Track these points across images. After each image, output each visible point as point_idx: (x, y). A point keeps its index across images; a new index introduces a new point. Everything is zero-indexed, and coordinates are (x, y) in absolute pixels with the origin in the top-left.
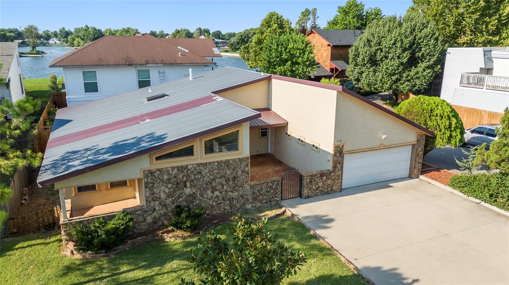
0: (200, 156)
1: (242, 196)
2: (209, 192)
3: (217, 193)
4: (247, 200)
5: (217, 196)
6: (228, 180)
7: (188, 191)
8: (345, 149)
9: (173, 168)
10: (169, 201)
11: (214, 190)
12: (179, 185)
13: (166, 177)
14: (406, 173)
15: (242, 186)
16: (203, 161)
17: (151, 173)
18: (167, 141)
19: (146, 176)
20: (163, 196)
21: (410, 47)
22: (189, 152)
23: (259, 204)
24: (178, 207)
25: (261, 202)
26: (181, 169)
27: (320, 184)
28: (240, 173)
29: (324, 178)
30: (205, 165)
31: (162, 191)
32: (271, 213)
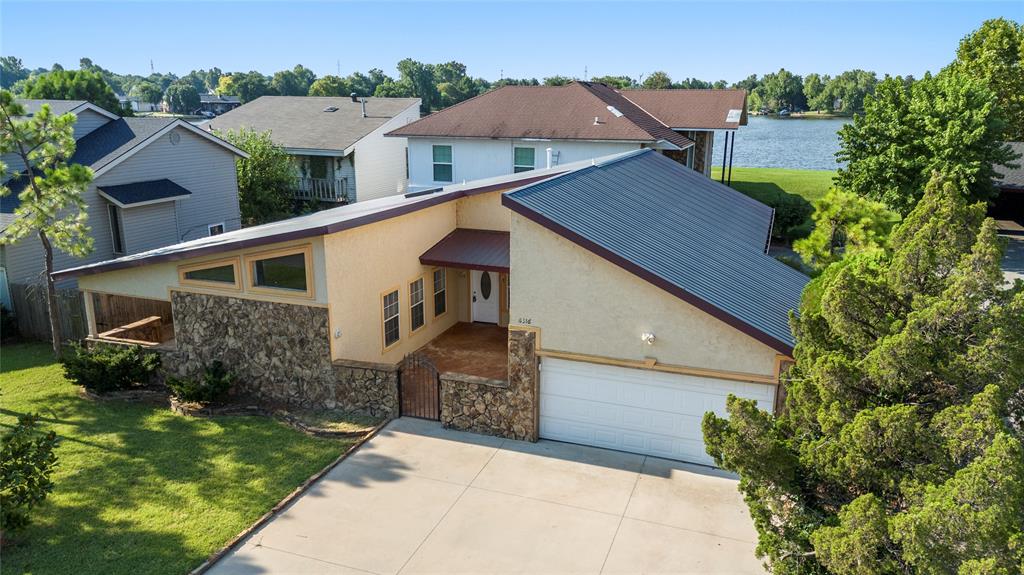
0: (244, 288)
1: (318, 381)
2: (262, 354)
3: (275, 360)
4: (327, 389)
5: (275, 367)
7: (231, 342)
8: (539, 344)
9: (209, 297)
11: (270, 352)
12: (218, 328)
13: (199, 310)
16: (251, 297)
17: (181, 297)
20: (197, 339)
22: (226, 275)
24: (219, 363)
25: (354, 403)
27: (480, 407)
28: (311, 335)
29: (488, 396)
30: (254, 303)
31: (196, 331)
32: (344, 427)
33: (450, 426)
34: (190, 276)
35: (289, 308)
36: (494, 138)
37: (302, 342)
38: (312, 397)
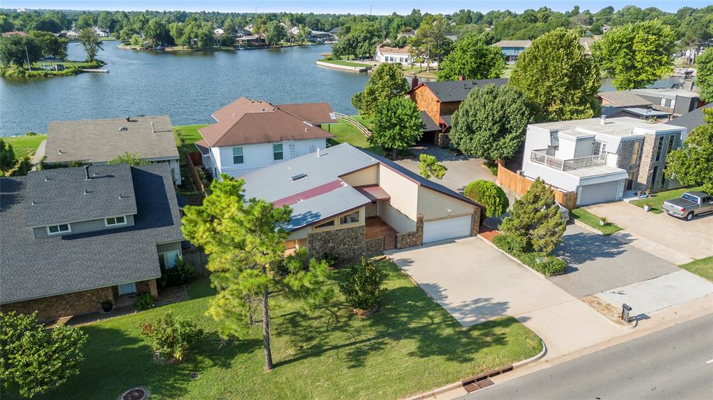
0: (338, 226)
1: (361, 248)
2: (342, 246)
3: (346, 246)
4: (363, 250)
5: (346, 248)
6: (352, 239)
7: (330, 245)
8: (424, 219)
9: (323, 233)
11: (344, 244)
12: (326, 242)
13: (319, 237)
14: (468, 233)
15: (361, 242)
16: (339, 228)
17: (312, 235)
18: (321, 218)
19: (310, 237)
20: (318, 248)
21: (500, 120)
22: (332, 223)
23: (370, 253)
24: (325, 253)
25: (371, 251)
26: (327, 233)
27: (408, 241)
28: (359, 234)
29: (411, 237)
30: (340, 230)
31: (317, 245)
32: (377, 258)
33: (400, 249)
34: (316, 227)
35: (352, 228)
37: (356, 238)
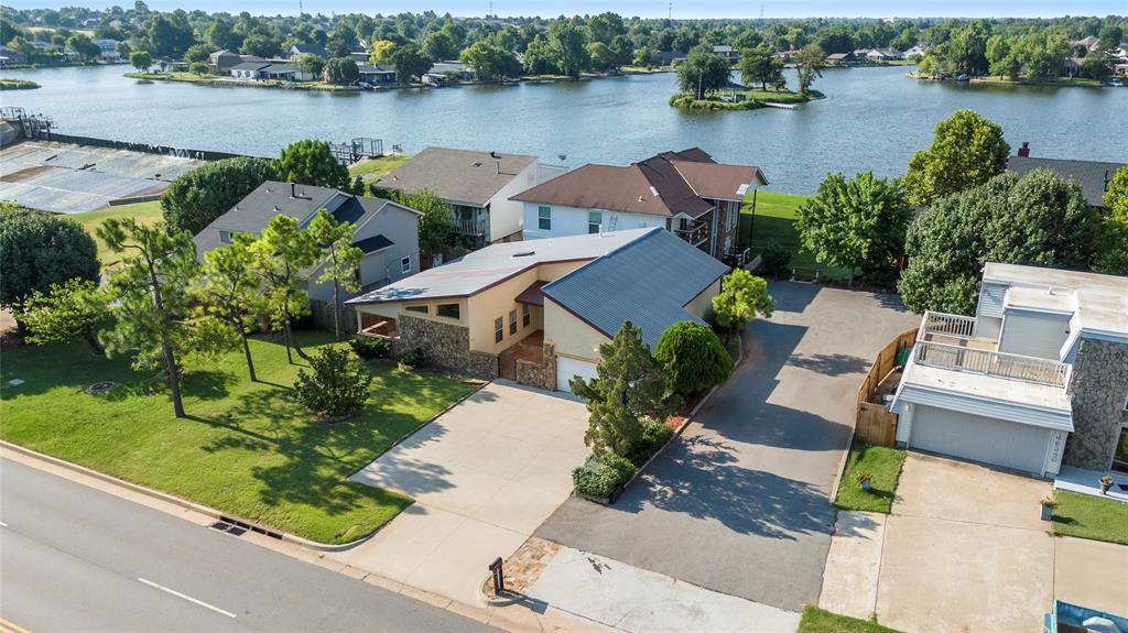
0: (432, 316)
2: (440, 346)
3: (445, 349)
4: (468, 363)
5: (445, 352)
8: (556, 350)
9: (416, 319)
10: (414, 342)
11: (443, 345)
12: (420, 333)
13: (411, 324)
15: (464, 351)
16: (435, 320)
17: (403, 317)
22: (424, 309)
25: (479, 370)
27: (532, 376)
28: (461, 339)
29: (535, 371)
30: (437, 324)
31: (410, 334)
32: (474, 380)
33: (520, 383)
34: (408, 309)
35: (451, 326)
36: (576, 207)
37: (457, 342)
38: (461, 366)
